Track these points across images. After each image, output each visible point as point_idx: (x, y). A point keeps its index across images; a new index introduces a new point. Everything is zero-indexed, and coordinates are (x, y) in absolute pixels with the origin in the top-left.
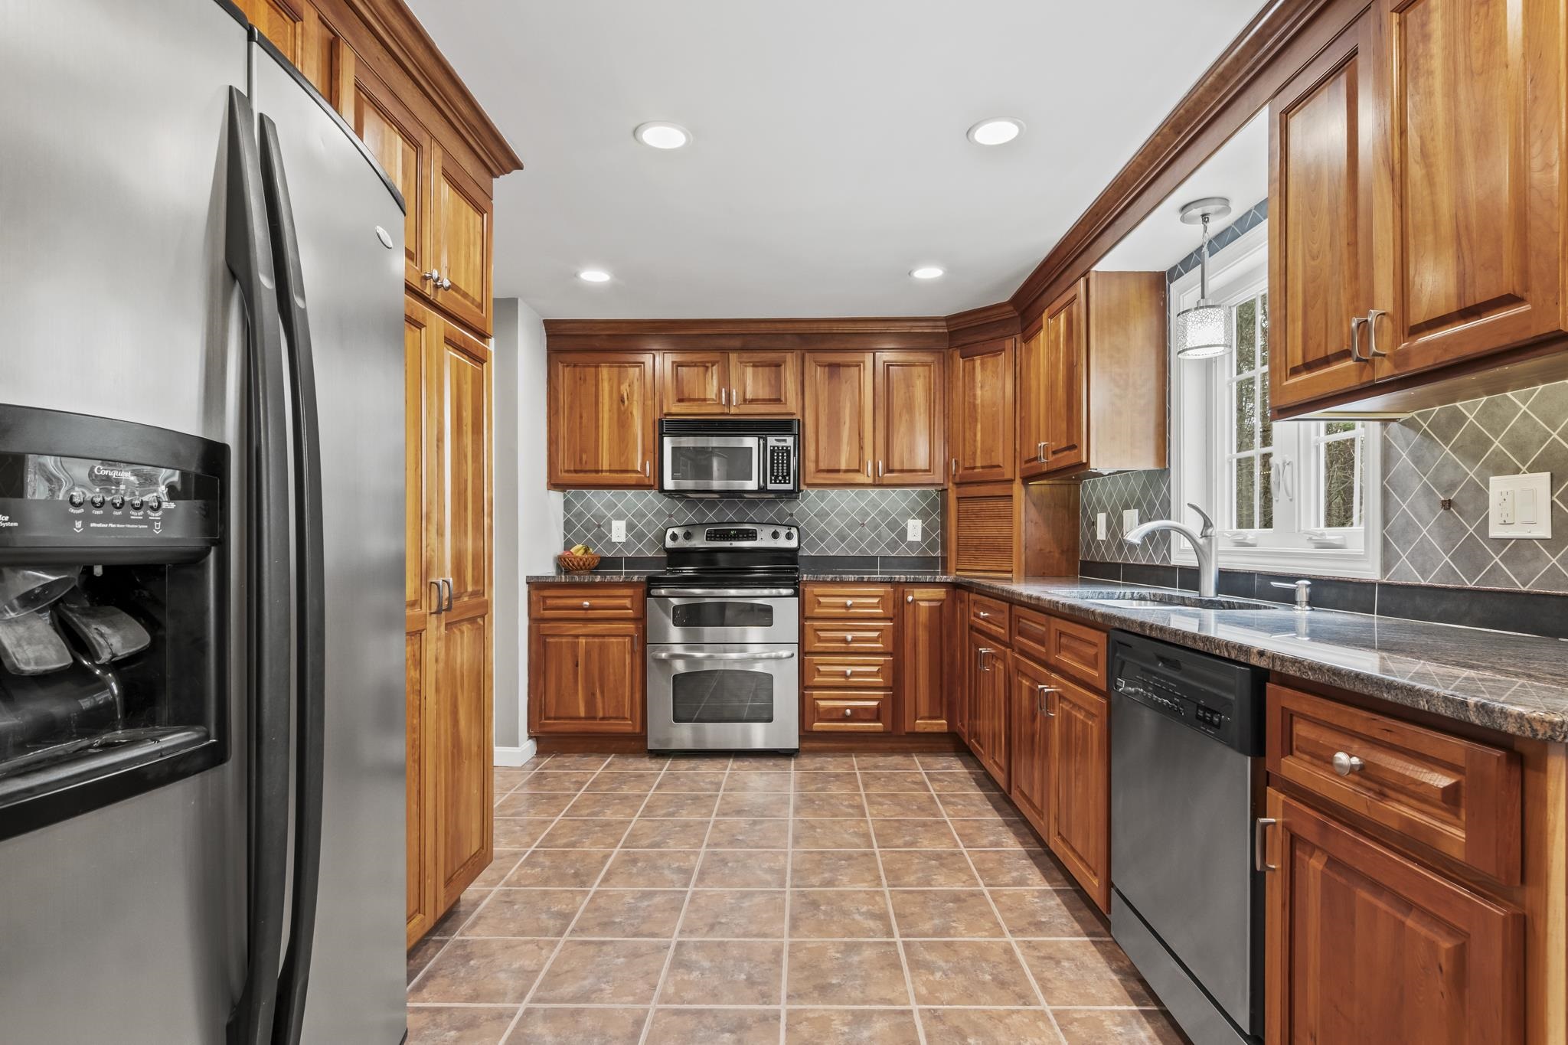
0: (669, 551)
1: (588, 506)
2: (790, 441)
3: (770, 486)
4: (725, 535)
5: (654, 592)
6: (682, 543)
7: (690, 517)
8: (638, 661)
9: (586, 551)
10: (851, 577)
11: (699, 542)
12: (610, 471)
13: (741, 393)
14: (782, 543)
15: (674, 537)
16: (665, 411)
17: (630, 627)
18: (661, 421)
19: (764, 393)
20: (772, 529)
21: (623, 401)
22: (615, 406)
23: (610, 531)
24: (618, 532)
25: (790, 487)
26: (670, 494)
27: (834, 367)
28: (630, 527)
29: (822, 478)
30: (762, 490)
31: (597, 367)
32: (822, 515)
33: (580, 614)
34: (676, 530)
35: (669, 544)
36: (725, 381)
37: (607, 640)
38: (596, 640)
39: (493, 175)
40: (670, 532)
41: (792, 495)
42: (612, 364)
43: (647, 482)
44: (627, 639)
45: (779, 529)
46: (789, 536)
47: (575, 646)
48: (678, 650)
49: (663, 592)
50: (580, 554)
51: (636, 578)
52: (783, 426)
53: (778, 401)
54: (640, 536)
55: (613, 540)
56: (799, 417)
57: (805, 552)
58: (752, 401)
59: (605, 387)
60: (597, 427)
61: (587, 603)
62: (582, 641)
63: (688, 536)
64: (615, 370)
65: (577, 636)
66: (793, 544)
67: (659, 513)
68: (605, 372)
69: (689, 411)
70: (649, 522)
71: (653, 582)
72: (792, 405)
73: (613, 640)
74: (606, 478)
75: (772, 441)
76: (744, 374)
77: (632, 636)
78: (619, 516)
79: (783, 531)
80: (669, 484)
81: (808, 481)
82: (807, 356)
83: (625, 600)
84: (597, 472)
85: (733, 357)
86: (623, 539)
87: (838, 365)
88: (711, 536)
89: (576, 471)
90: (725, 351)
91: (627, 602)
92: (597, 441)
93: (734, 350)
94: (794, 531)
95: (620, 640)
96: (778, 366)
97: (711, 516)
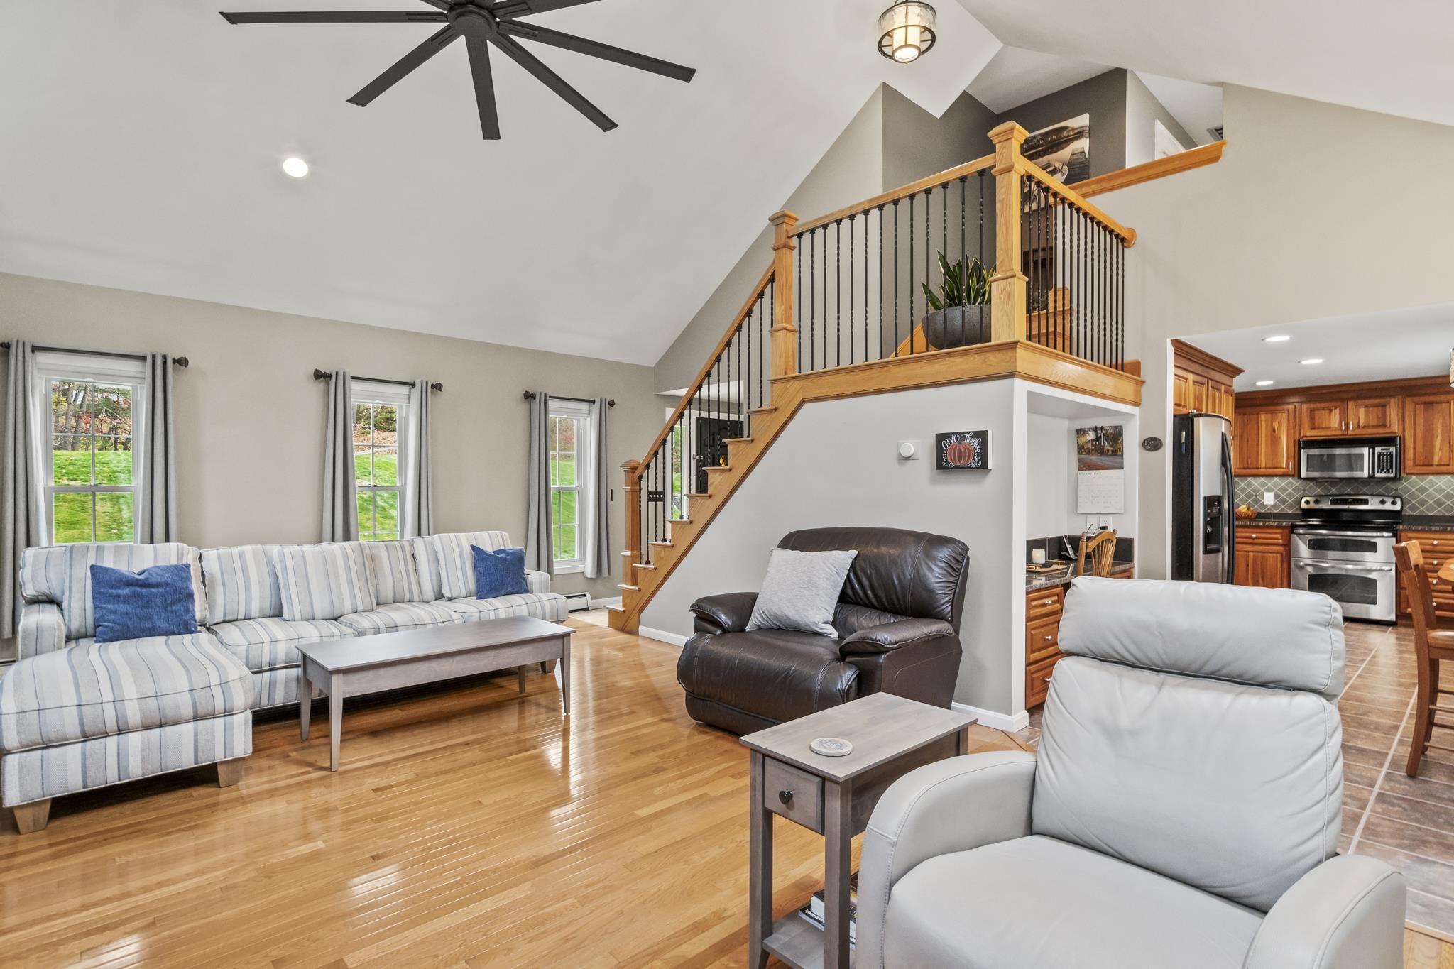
0: (1304, 510)
1: (1249, 485)
2: (1393, 450)
3: (1377, 475)
4: (1345, 502)
5: (1295, 531)
6: (1313, 506)
7: (1318, 491)
8: (1285, 565)
9: (1248, 509)
10: (1437, 529)
11: (1326, 505)
12: (1266, 468)
13: (1355, 423)
14: (1388, 506)
15: (1307, 502)
16: (1302, 435)
17: (1281, 549)
18: (1299, 442)
19: (1373, 422)
20: (1381, 499)
21: (1274, 431)
22: (1269, 433)
23: (1263, 498)
24: (1269, 499)
25: (1392, 475)
26: (1305, 479)
27: (1428, 405)
28: (1276, 496)
29: (1417, 470)
30: (1372, 477)
31: (1258, 414)
32: (1422, 490)
33: (1250, 541)
34: (1308, 499)
35: (1304, 506)
36: (1344, 416)
37: (1266, 554)
38: (1260, 554)
39: (1233, 377)
40: (1304, 499)
41: (1397, 479)
42: (1267, 412)
43: (1290, 473)
44: (1279, 555)
45: (1385, 499)
46: (1394, 503)
47: (1248, 556)
48: (1309, 561)
49: (1301, 531)
50: (1245, 510)
51: (1284, 524)
52: (1388, 441)
53: (1384, 426)
54: (1283, 501)
55: (1265, 503)
56: (1401, 434)
57: (1408, 512)
58: (1364, 427)
59: (1263, 425)
60: (1258, 445)
61: (1254, 536)
62: (1251, 554)
63: (1317, 502)
64: (1270, 415)
65: (1248, 552)
66: (1398, 507)
67: (1296, 489)
68: (1263, 417)
69: (1319, 434)
70: (1290, 494)
71: (1293, 527)
72: (1395, 427)
73: (1270, 554)
74: (1263, 471)
75: (1378, 450)
76: (1358, 412)
77: (1282, 554)
78: (1269, 490)
79: (1389, 500)
80: (1303, 475)
81: (1407, 471)
82: (1407, 400)
83: (1277, 536)
84: (1258, 468)
85: (1351, 404)
86: (1272, 503)
87: (1432, 403)
88: (1333, 502)
89: (1244, 468)
90: (1344, 400)
91: (1279, 536)
92: (1258, 452)
93: (1351, 399)
94: (1398, 500)
95: (1275, 555)
96: (1384, 406)
97: (1334, 490)
